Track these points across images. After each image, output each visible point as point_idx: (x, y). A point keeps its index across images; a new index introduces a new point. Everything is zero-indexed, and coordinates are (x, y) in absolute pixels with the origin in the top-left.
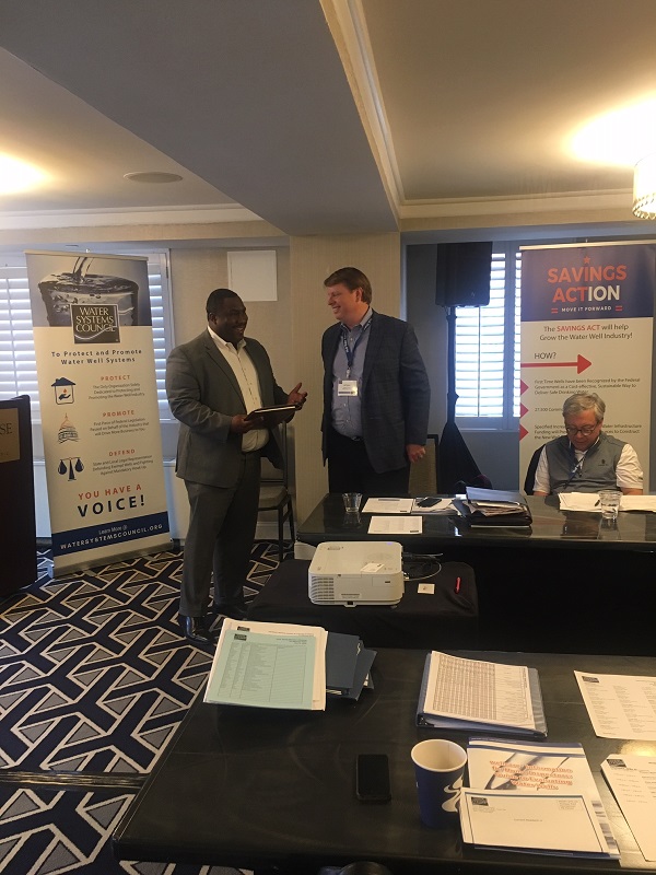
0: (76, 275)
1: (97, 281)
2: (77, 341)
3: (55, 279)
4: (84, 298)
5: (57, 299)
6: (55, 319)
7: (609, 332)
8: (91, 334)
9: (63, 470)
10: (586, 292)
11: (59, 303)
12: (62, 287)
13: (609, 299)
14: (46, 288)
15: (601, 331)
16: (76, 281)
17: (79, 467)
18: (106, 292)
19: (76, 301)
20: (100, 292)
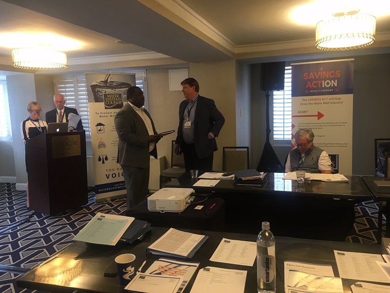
0: (106, 82)
1: (114, 84)
2: (106, 108)
3: (97, 83)
4: (109, 91)
5: (98, 91)
6: (97, 100)
7: (333, 101)
8: (111, 105)
9: (100, 159)
10: (322, 83)
11: (99, 93)
12: (100, 87)
13: (332, 86)
14: (94, 87)
15: (328, 101)
16: (106, 84)
17: (106, 159)
18: (118, 88)
19: (106, 92)
20: (115, 88)
